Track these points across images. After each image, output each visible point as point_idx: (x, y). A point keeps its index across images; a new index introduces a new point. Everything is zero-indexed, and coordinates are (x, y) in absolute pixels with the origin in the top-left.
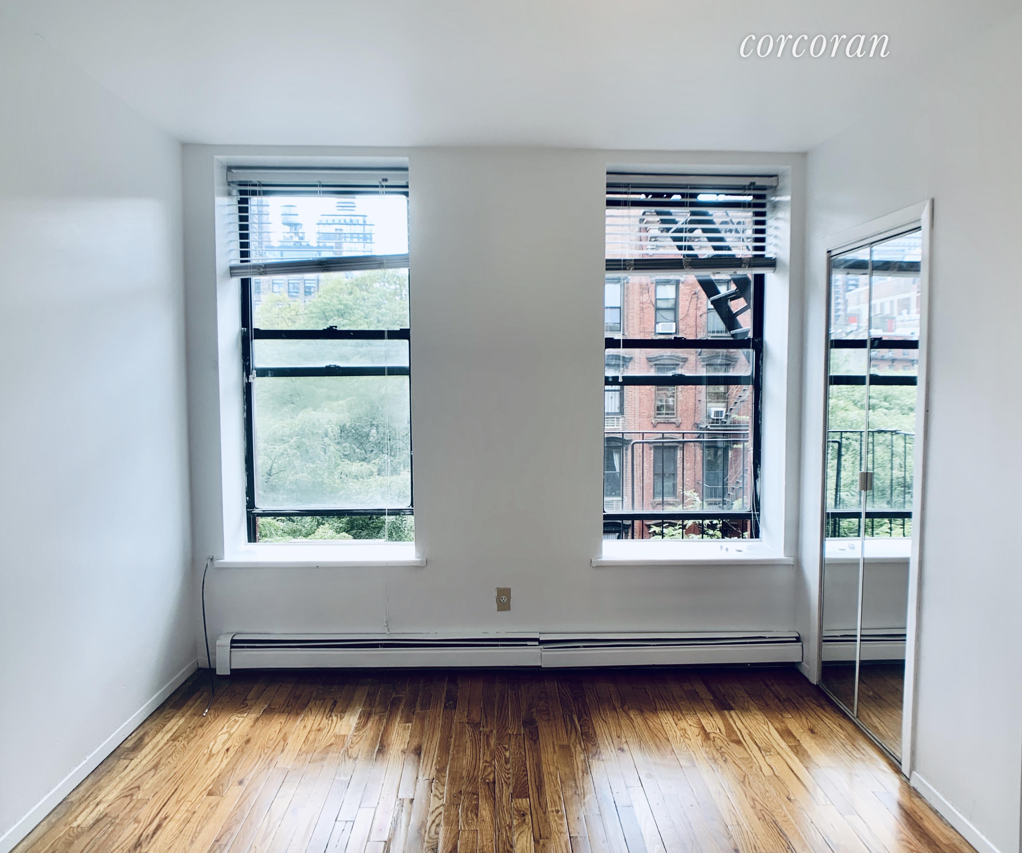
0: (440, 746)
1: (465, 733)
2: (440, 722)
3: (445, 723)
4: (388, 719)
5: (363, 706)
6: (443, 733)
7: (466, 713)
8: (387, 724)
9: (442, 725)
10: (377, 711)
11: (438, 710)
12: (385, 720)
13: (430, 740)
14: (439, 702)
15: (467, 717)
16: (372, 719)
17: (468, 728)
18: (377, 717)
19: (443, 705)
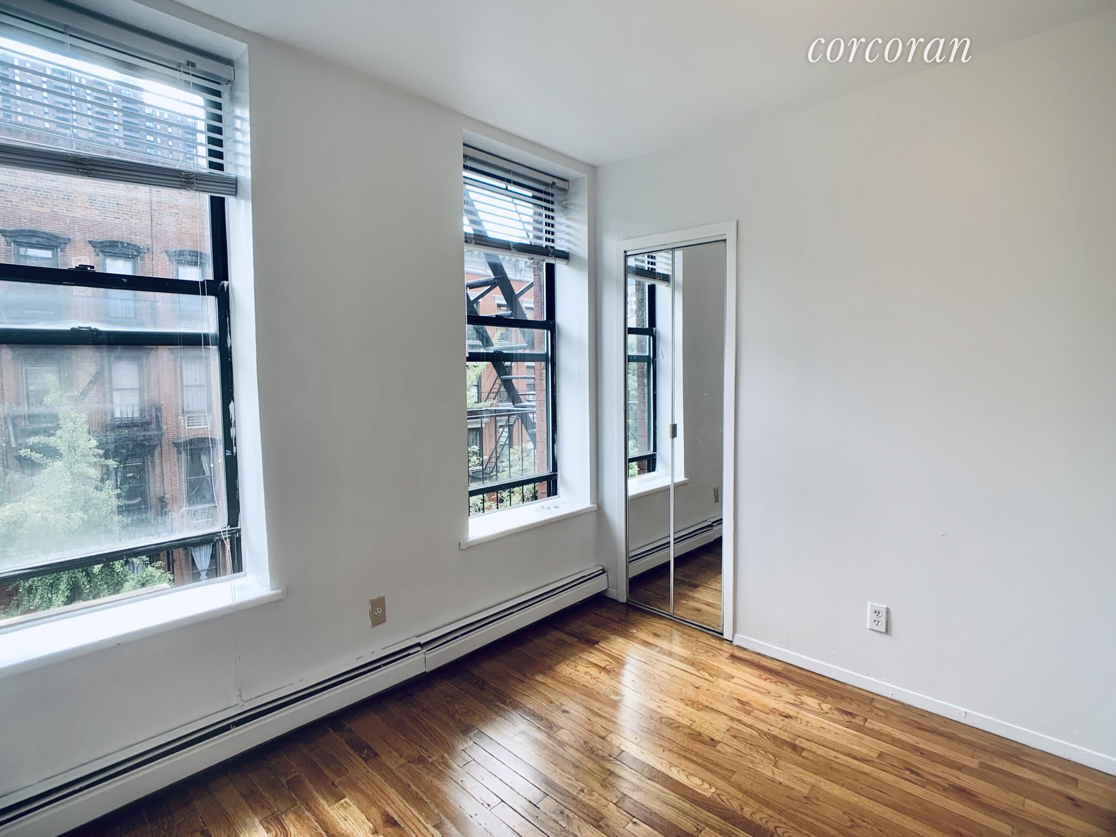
0: (408, 801)
1: (419, 773)
2: (378, 778)
3: (384, 775)
4: (309, 809)
5: (255, 814)
6: (393, 786)
7: (396, 754)
8: (314, 814)
9: (385, 781)
10: (283, 809)
11: (361, 767)
12: (307, 813)
13: (389, 802)
14: (352, 759)
15: (401, 756)
16: (287, 822)
17: (415, 768)
18: (292, 817)
19: (360, 759)
